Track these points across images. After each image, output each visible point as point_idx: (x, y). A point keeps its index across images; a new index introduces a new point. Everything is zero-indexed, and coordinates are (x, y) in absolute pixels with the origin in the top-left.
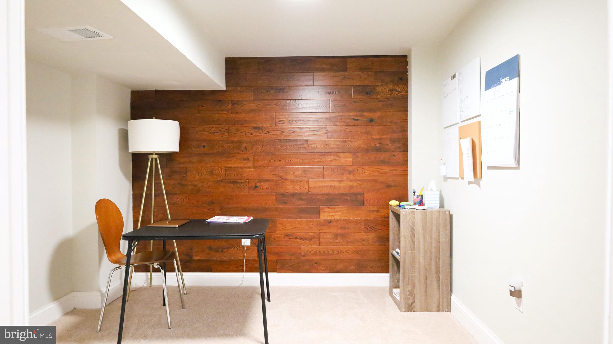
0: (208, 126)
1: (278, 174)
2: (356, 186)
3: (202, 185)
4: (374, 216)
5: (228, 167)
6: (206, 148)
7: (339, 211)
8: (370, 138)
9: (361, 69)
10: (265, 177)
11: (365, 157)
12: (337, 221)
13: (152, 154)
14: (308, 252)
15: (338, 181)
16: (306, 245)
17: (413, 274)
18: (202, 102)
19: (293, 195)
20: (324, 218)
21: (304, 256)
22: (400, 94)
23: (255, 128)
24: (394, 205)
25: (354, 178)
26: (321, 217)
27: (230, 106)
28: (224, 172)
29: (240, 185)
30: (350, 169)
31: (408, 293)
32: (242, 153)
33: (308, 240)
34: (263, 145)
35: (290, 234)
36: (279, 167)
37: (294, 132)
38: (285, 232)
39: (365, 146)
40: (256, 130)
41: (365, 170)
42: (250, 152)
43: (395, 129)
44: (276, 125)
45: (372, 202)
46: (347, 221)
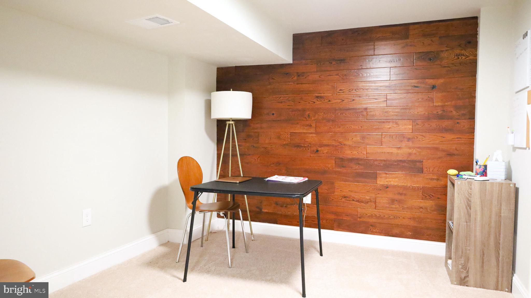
0: (277, 96)
1: (338, 140)
2: (415, 154)
3: (271, 148)
4: (434, 184)
5: (293, 133)
6: (275, 115)
7: (396, 178)
8: (431, 105)
9: (424, 35)
10: (325, 142)
11: (425, 124)
12: (394, 187)
13: (229, 120)
14: (365, 214)
15: (397, 148)
16: (362, 207)
17: (467, 248)
18: (272, 75)
19: (352, 160)
20: (381, 183)
21: (360, 218)
22: (467, 58)
23: (317, 97)
24: (452, 174)
25: (413, 145)
26: (378, 183)
27: (296, 78)
28: (290, 137)
29: (303, 149)
30: (409, 137)
31: (460, 267)
32: (305, 120)
33: (364, 203)
34: (324, 113)
35: (347, 196)
36: (339, 133)
37: (354, 100)
38: (343, 194)
39: (427, 113)
40: (318, 99)
41: (425, 137)
42: (313, 119)
43: (460, 95)
44: (337, 94)
45: (431, 170)
46: (405, 188)
